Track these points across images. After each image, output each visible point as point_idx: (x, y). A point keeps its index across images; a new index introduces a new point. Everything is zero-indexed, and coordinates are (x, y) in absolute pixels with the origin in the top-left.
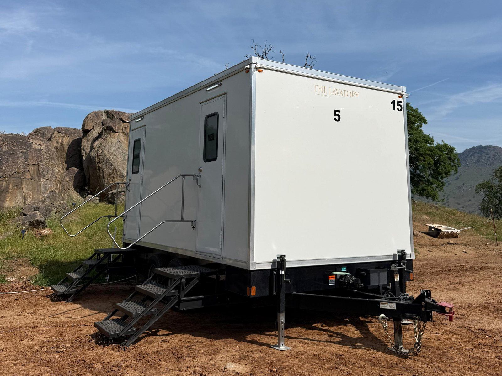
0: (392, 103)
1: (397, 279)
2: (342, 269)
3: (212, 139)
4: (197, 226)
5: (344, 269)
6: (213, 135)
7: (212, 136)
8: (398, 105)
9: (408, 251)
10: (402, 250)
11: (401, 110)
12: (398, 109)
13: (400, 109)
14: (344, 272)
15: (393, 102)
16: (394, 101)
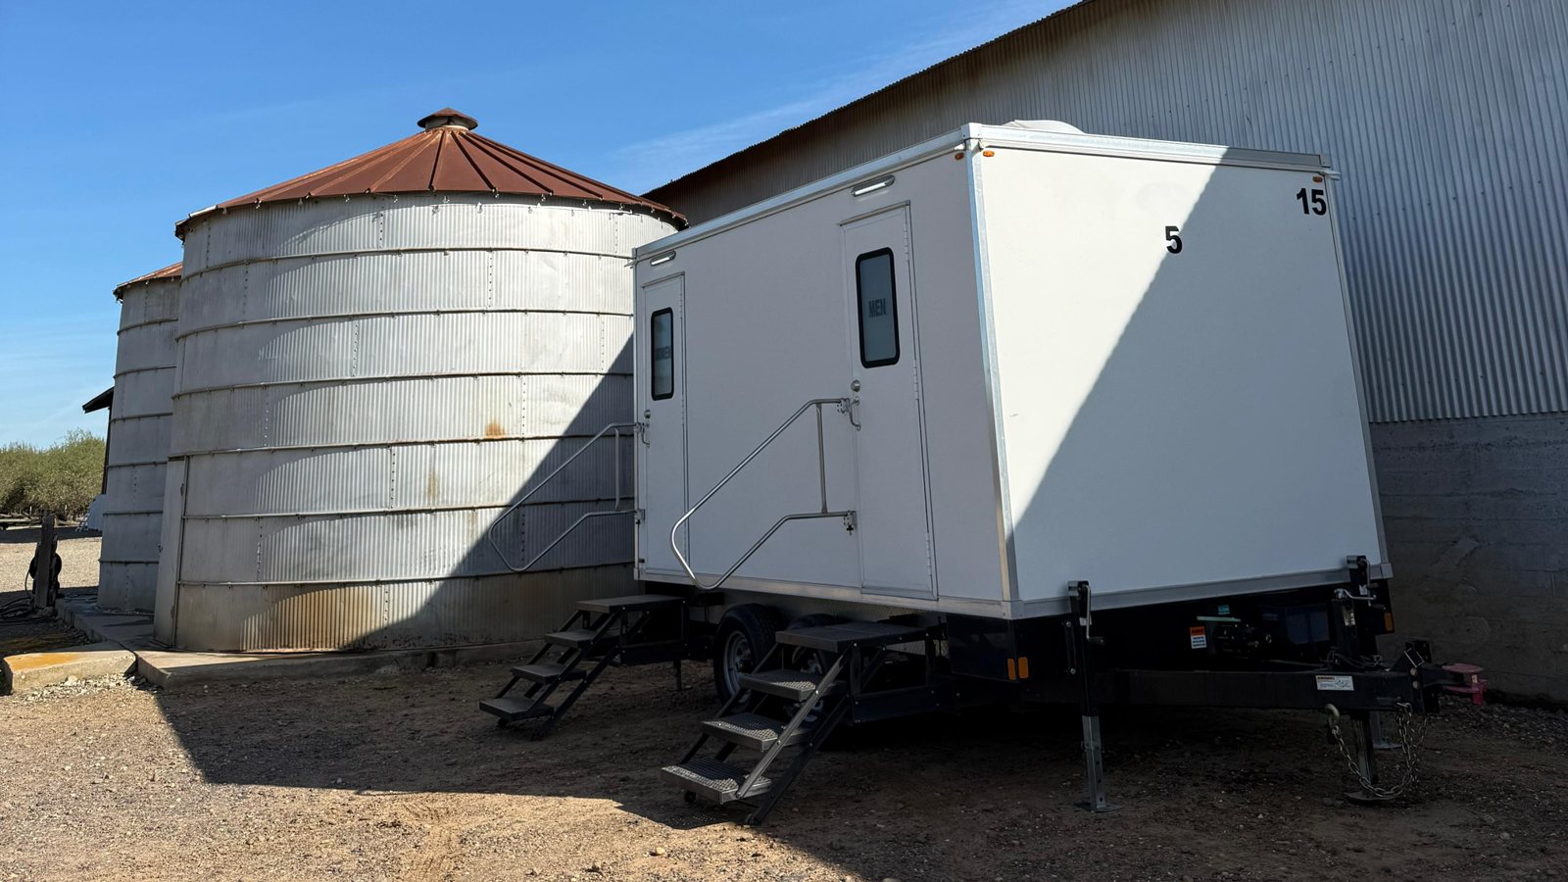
0: (1299, 196)
1: (1350, 622)
2: (1220, 610)
3: (879, 311)
4: (859, 526)
5: (1225, 610)
6: (883, 302)
7: (879, 304)
8: (1315, 200)
9: (1374, 558)
10: (1359, 558)
11: (1323, 212)
12: (1315, 210)
13: (1320, 209)
14: (1224, 616)
15: (1302, 194)
16: (1303, 191)
